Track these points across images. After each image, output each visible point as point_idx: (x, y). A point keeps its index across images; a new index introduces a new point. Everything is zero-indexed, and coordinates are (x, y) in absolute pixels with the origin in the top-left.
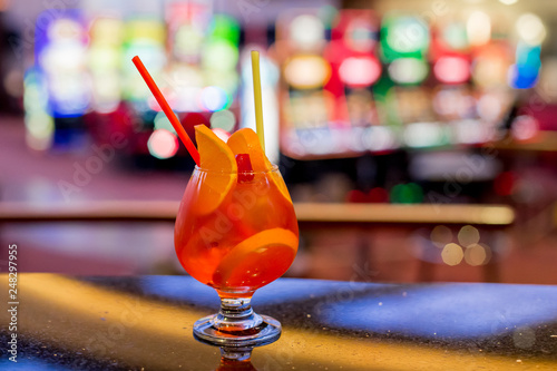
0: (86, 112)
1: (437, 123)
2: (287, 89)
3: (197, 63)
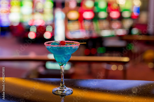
0: (10, 25)
1: (110, 30)
2: (67, 20)
3: (42, 12)
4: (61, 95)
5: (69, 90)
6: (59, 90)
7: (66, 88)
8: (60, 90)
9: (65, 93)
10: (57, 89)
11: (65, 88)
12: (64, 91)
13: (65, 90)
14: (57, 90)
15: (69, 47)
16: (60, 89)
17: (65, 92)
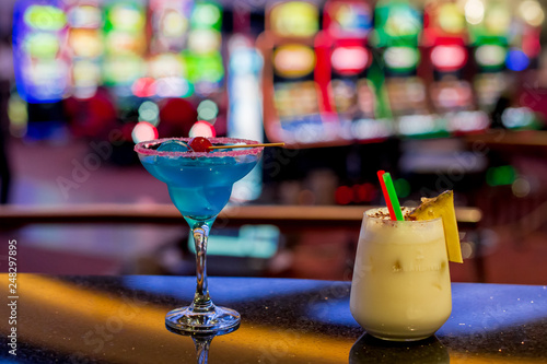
4: (198, 334)
5: (225, 316)
6: (191, 317)
7: (217, 308)
8: (194, 318)
9: (210, 328)
10: (183, 313)
11: (212, 309)
12: (207, 318)
13: (212, 316)
14: (183, 318)
15: (223, 159)
16: (193, 314)
17: (210, 323)
